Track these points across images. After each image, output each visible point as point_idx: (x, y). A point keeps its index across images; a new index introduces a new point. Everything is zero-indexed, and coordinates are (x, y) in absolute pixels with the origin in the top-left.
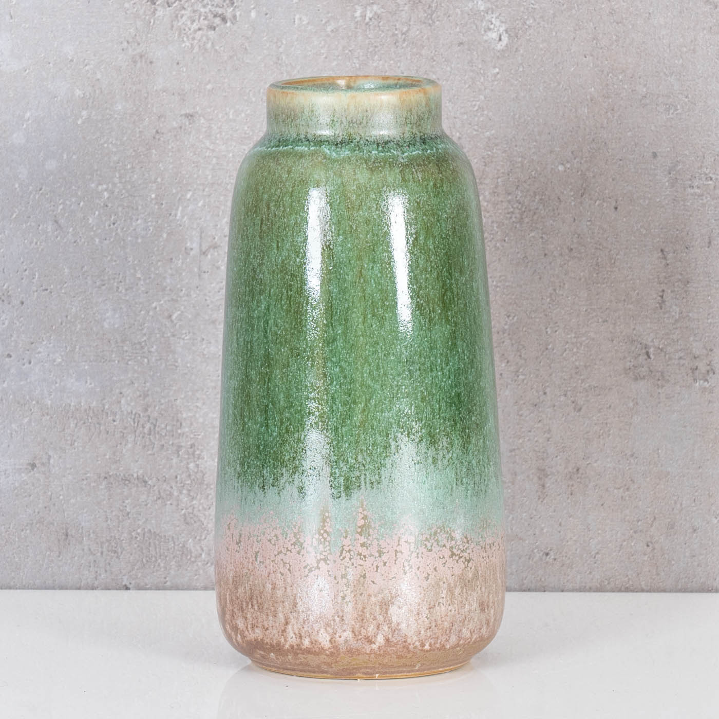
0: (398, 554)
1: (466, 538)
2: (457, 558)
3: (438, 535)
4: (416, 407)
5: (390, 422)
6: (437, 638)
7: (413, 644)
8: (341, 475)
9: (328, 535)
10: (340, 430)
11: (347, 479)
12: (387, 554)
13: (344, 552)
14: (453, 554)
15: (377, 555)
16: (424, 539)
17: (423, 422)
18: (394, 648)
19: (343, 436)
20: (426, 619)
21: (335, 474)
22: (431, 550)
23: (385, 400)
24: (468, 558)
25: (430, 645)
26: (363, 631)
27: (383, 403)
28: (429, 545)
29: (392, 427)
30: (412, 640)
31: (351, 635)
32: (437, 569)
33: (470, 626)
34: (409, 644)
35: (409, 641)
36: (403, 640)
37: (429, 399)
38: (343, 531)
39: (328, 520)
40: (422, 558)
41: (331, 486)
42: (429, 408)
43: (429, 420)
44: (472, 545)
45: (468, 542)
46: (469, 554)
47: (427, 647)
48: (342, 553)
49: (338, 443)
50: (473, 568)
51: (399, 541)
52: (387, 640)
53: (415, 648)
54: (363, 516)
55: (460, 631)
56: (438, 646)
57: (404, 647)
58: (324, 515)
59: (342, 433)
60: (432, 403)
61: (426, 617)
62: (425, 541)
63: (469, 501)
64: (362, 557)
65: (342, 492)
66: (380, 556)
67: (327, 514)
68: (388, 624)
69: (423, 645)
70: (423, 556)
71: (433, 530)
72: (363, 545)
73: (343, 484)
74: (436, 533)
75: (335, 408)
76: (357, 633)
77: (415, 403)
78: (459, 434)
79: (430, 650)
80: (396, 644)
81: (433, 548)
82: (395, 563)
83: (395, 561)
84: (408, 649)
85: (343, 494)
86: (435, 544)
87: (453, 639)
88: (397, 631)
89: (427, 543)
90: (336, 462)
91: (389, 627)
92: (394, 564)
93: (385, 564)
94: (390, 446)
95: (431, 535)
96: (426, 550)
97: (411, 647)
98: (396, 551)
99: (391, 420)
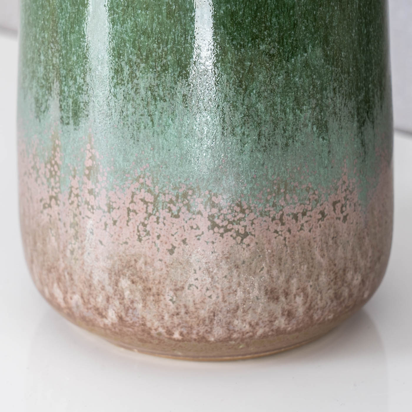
0: (131, 214)
1: (239, 205)
2: (222, 231)
3: (189, 198)
4: (159, 23)
5: (122, 38)
6: (191, 328)
7: (156, 330)
8: (69, 96)
9: (59, 169)
10: (68, 36)
11: (75, 102)
12: (118, 211)
13: (73, 195)
14: (214, 225)
15: (106, 209)
16: (168, 200)
17: (169, 46)
18: (130, 329)
19: (71, 45)
20: (171, 303)
21: (64, 92)
22: (177, 216)
23: (117, 8)
24: (242, 232)
25: (181, 334)
26: (92, 300)
27: (114, 11)
28: (175, 209)
29: (125, 45)
30: (153, 324)
31: (80, 302)
32: (187, 241)
33: (249, 318)
34: (150, 329)
35: (149, 324)
36: (141, 322)
37: (180, 16)
38: (71, 168)
39: (58, 149)
40: (164, 224)
41: (61, 107)
42: (179, 27)
43: (178, 45)
44: (252, 216)
45: (243, 211)
46: (245, 227)
47: (177, 336)
48: (70, 196)
49: (67, 53)
50: (252, 245)
51: (132, 197)
52: (121, 318)
53: (160, 334)
54: (91, 155)
55: (229, 323)
56: (194, 336)
57: (143, 331)
58: (55, 142)
59: (70, 41)
60: (183, 21)
61: (171, 300)
62: (169, 203)
63: (246, 157)
64: (90, 207)
65: (71, 118)
66: (109, 212)
67: (57, 142)
68: (119, 299)
69: (170, 333)
70: (165, 221)
71: (181, 191)
72: (91, 192)
73: (71, 108)
74: (185, 195)
75: (64, 6)
76: (86, 301)
77: (158, 18)
78: (231, 68)
79: (183, 340)
80: (132, 325)
81: (180, 214)
82: (127, 225)
83: (128, 221)
84: (149, 334)
85: (71, 122)
86: (184, 209)
87: (218, 332)
88: (130, 311)
89: (171, 205)
90: (65, 77)
91: (120, 303)
92: (125, 224)
93: (115, 222)
94: (122, 70)
95: (177, 197)
96: (170, 214)
97: (153, 332)
98: (129, 209)
99: (124, 36)
